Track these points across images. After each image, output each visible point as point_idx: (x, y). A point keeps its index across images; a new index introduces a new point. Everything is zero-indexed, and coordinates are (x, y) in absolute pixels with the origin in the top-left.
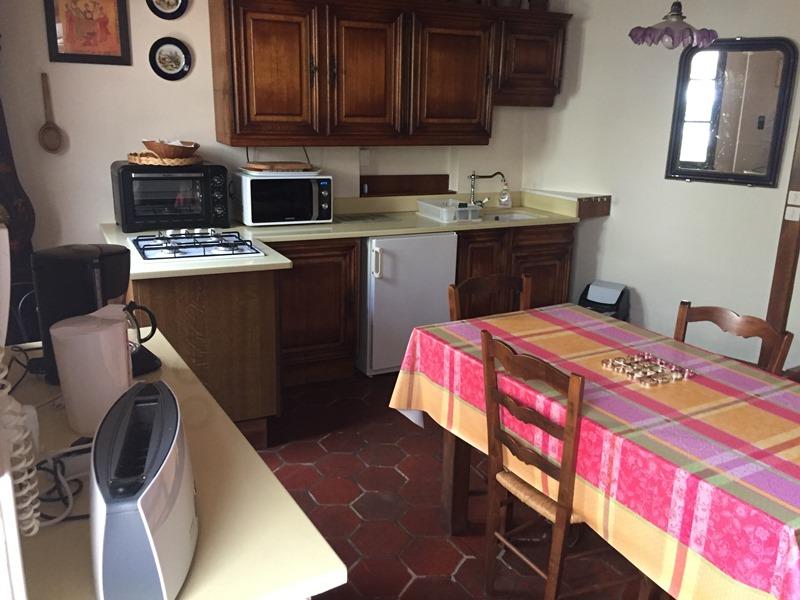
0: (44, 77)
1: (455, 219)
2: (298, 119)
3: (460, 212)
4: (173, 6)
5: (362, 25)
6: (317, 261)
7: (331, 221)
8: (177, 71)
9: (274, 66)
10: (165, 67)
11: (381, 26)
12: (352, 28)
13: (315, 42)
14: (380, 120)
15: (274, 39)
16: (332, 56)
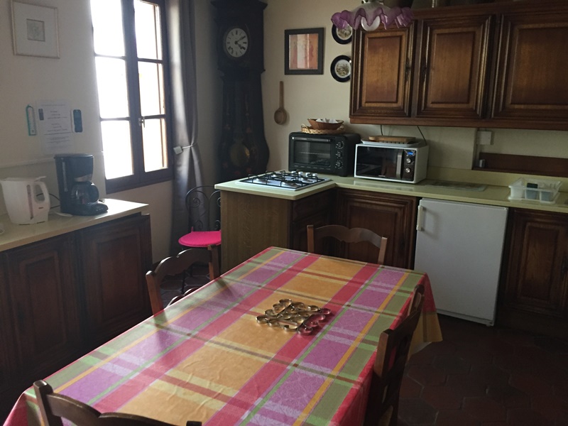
0: (282, 83)
1: (523, 197)
2: (394, 105)
3: (528, 191)
4: (348, 35)
5: (452, 30)
6: (378, 208)
7: (413, 182)
8: (346, 76)
9: (380, 68)
10: (340, 74)
11: (471, 29)
12: (442, 34)
13: (411, 48)
14: (464, 106)
15: (381, 50)
16: (423, 58)
